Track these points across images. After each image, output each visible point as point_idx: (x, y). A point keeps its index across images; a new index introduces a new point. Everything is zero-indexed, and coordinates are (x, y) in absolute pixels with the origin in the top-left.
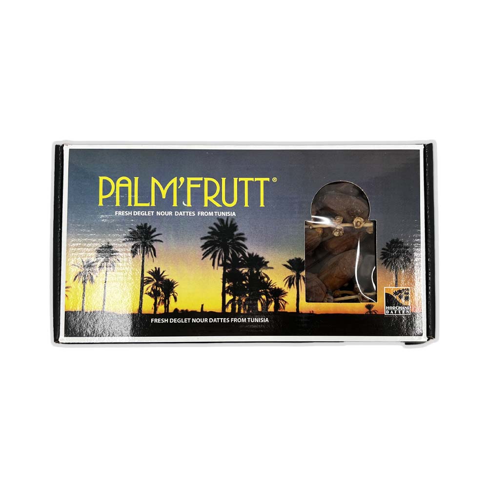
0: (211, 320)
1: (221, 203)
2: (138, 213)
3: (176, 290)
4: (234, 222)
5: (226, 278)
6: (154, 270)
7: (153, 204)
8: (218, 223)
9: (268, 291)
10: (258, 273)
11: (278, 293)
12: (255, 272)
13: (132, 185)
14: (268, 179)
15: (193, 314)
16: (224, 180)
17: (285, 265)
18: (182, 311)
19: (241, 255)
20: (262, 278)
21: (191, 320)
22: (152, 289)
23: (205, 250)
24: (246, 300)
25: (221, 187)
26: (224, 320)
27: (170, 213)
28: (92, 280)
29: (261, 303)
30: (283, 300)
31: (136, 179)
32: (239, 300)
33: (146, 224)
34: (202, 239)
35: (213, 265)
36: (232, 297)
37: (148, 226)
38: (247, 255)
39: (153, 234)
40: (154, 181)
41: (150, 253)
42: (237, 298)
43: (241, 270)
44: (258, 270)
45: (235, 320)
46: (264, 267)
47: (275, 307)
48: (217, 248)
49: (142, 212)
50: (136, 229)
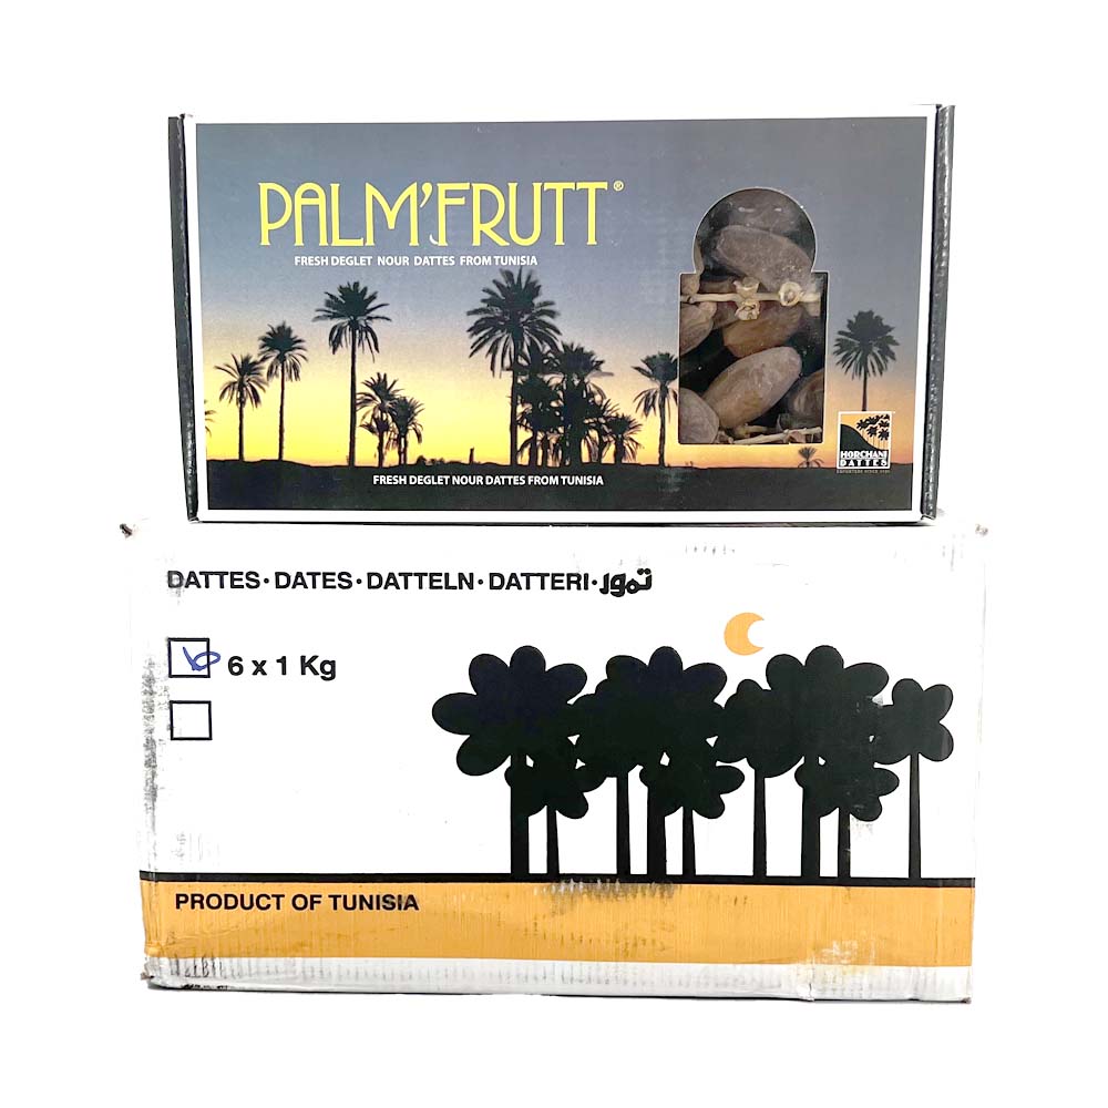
0: (490, 480)
1: (507, 237)
2: (341, 261)
3: (419, 418)
4: (532, 280)
5: (518, 394)
6: (376, 378)
7: (370, 242)
8: (502, 281)
9: (602, 420)
10: (583, 385)
11: (622, 426)
12: (576, 382)
13: (326, 200)
14: (604, 185)
15: (455, 468)
16: (513, 187)
17: (638, 369)
18: (433, 460)
19: (548, 348)
20: (591, 395)
21: (450, 480)
22: (373, 416)
23: (476, 338)
24: (558, 440)
25: (507, 203)
26: (516, 480)
27: (405, 260)
28: (256, 399)
29: (589, 446)
30: (631, 439)
31: (335, 187)
32: (545, 442)
33: (356, 284)
34: (469, 313)
35: (492, 368)
36: (529, 435)
37: (361, 287)
38: (561, 349)
39: (371, 306)
40: (370, 191)
41: (366, 343)
42: (540, 436)
43: (547, 378)
44: (582, 379)
45: (538, 480)
46: (594, 372)
47: (615, 454)
48: (499, 334)
49: (348, 259)
50: (337, 294)
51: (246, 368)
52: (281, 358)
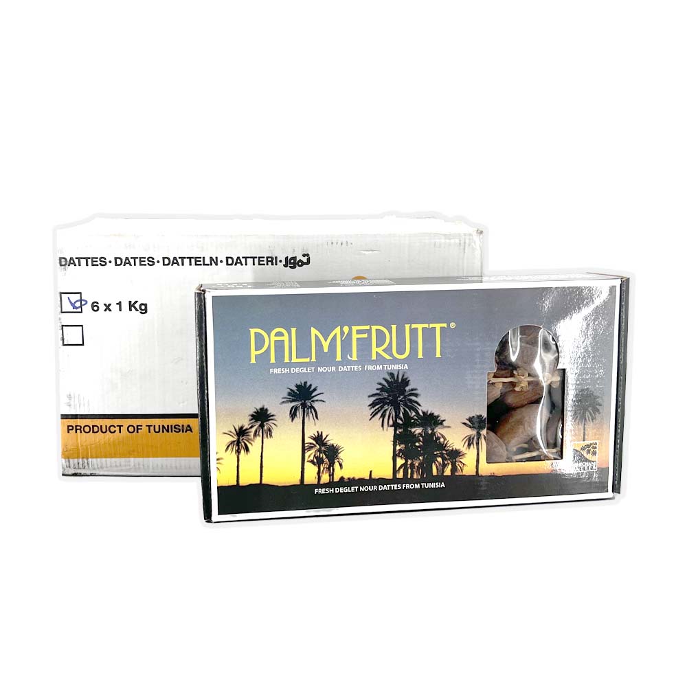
0: (381, 488)
1: (391, 355)
2: (297, 370)
3: (341, 456)
4: (405, 377)
5: (397, 439)
6: (316, 434)
7: (314, 359)
8: (388, 378)
9: (444, 452)
10: (433, 434)
11: (456, 454)
12: (430, 432)
13: (289, 338)
14: (445, 325)
15: (362, 482)
16: (394, 327)
17: (464, 424)
18: (349, 479)
19: (414, 414)
20: (438, 438)
21: (359, 489)
22: (315, 456)
23: (373, 409)
24: (419, 464)
25: (391, 336)
26: (395, 487)
27: (333, 369)
28: (247, 449)
29: (437, 467)
30: (461, 462)
31: (294, 330)
32: (412, 465)
33: (306, 383)
34: (370, 396)
35: (383, 425)
36: (403, 461)
37: (308, 384)
38: (421, 414)
39: (313, 394)
40: (314, 331)
41: (311, 415)
42: (409, 462)
43: (413, 430)
44: (433, 430)
45: (408, 486)
46: (440, 426)
47: (451, 470)
48: (386, 407)
49: (300, 369)
50: (295, 389)
51: (242, 432)
52: (262, 426)
